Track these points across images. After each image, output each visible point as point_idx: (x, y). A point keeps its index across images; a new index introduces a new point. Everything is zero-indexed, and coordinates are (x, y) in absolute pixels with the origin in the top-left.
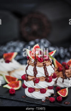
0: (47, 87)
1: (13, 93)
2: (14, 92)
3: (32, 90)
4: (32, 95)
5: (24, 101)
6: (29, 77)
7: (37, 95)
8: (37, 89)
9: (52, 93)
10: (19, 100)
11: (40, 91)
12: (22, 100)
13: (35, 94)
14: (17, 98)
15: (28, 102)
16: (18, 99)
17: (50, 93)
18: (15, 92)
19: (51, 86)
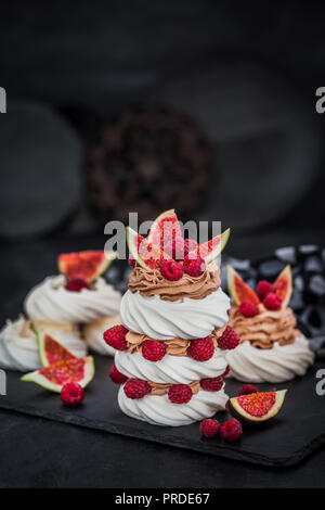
0: (197, 378)
1: (72, 399)
2: (79, 397)
3: (139, 389)
4: (139, 410)
5: (108, 429)
7: (157, 409)
8: (160, 386)
9: (219, 406)
10: (92, 425)
11: (167, 396)
12: (101, 426)
13: (150, 407)
14: (84, 419)
15: (123, 433)
16: (89, 421)
17: (211, 405)
18: (83, 397)
19: (215, 379)
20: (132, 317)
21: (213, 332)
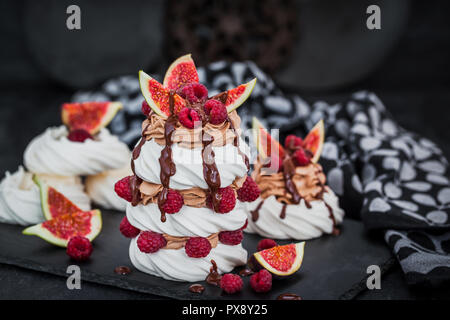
0: (216, 231)
1: (80, 254)
2: (87, 251)
3: (154, 243)
4: (154, 265)
5: (119, 285)
6: (144, 189)
7: (174, 265)
8: (176, 239)
9: (239, 261)
10: (101, 281)
11: (184, 249)
12: (111, 282)
13: (164, 261)
14: (93, 275)
15: (136, 289)
16: (98, 276)
17: (230, 259)
18: (91, 251)
19: (234, 232)
20: (147, 165)
21: (234, 183)
